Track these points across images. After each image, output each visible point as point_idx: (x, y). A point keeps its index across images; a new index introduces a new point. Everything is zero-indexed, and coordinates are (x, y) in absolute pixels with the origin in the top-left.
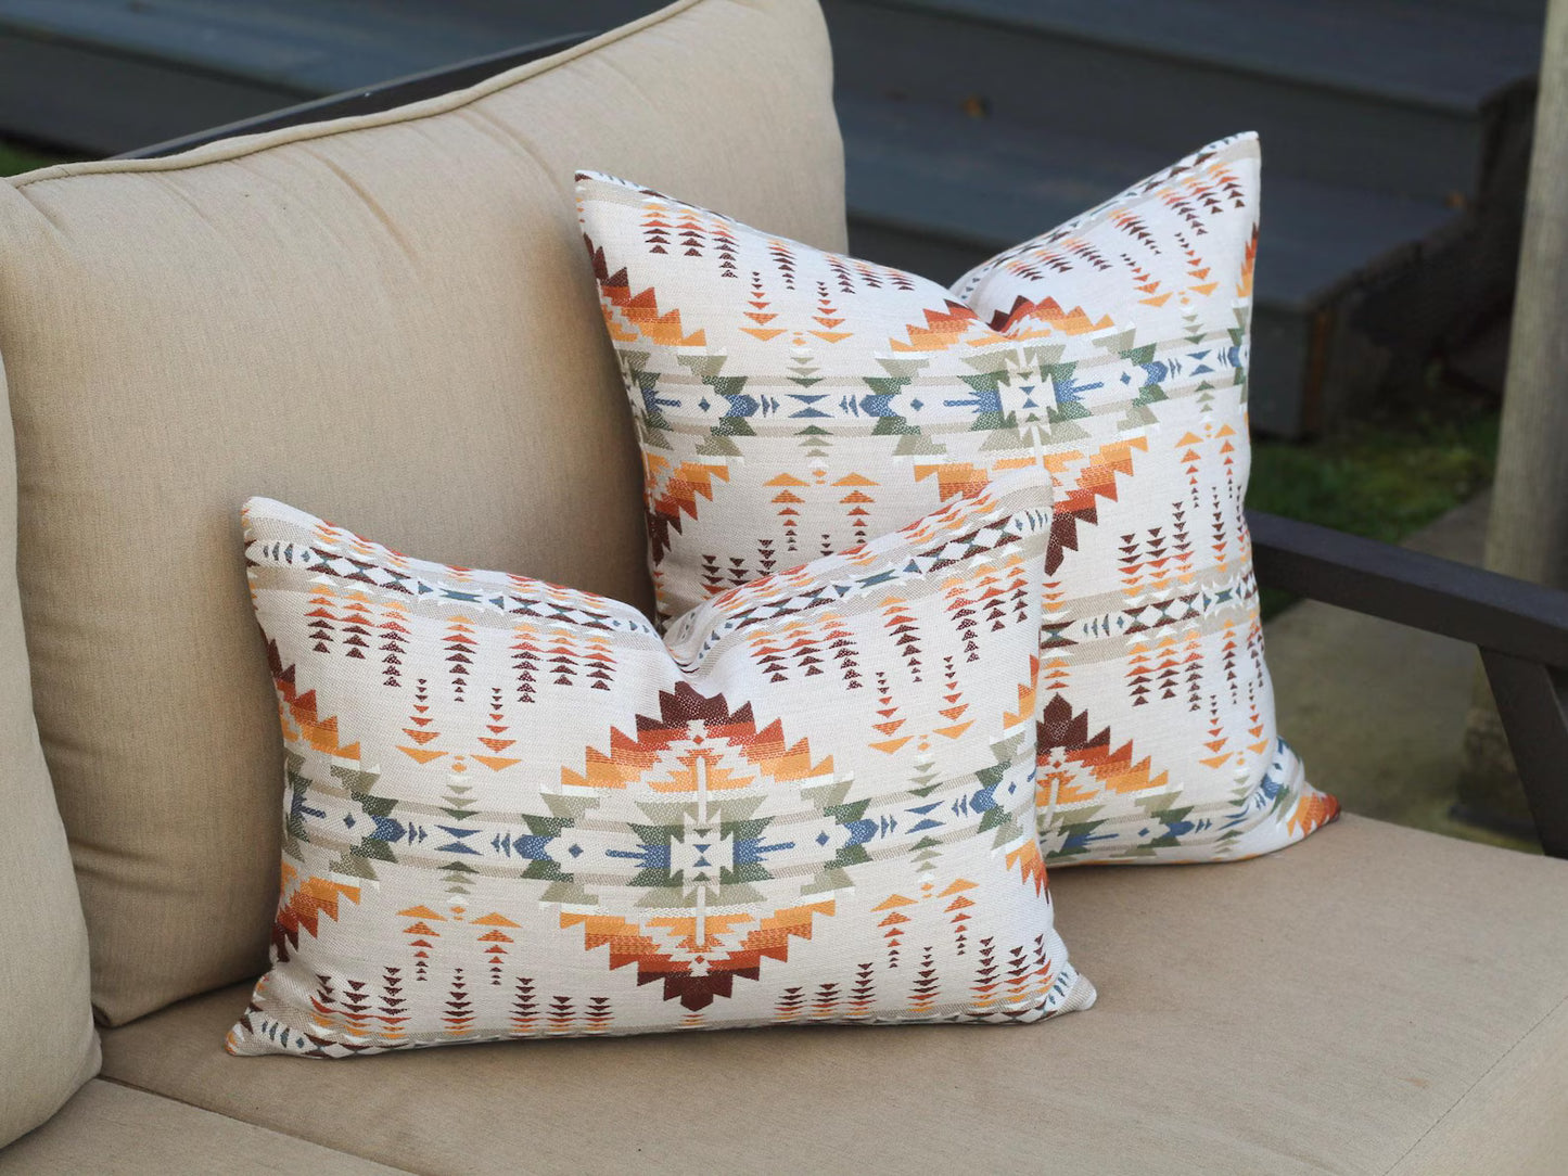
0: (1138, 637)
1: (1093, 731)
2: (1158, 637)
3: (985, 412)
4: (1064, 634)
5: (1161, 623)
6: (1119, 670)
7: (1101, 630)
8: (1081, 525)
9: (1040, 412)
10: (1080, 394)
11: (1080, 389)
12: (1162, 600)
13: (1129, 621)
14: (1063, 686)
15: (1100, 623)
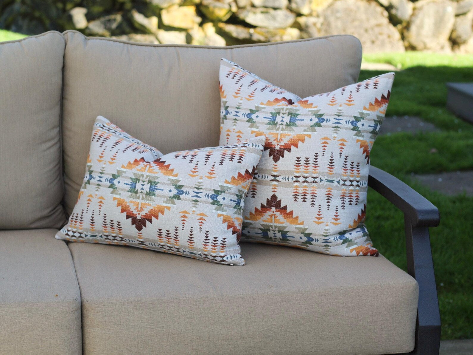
0: (297, 184)
1: (283, 205)
2: (303, 185)
3: (271, 121)
4: (277, 178)
5: (304, 182)
6: (290, 191)
7: (287, 179)
8: (286, 152)
9: (284, 123)
10: (297, 121)
12: (306, 176)
13: (295, 179)
14: (276, 192)
15: (287, 178)
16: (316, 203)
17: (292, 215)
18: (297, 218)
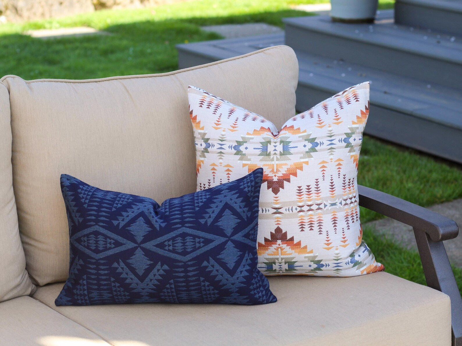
0: (301, 213)
1: (289, 237)
2: (308, 214)
3: (263, 151)
4: (280, 210)
5: (309, 210)
6: (296, 221)
7: (290, 210)
8: (285, 182)
9: (278, 152)
10: (290, 149)
11: (291, 148)
12: (310, 204)
13: (299, 209)
14: (280, 224)
15: (290, 209)
16: (324, 230)
17: (301, 245)
18: (306, 247)
